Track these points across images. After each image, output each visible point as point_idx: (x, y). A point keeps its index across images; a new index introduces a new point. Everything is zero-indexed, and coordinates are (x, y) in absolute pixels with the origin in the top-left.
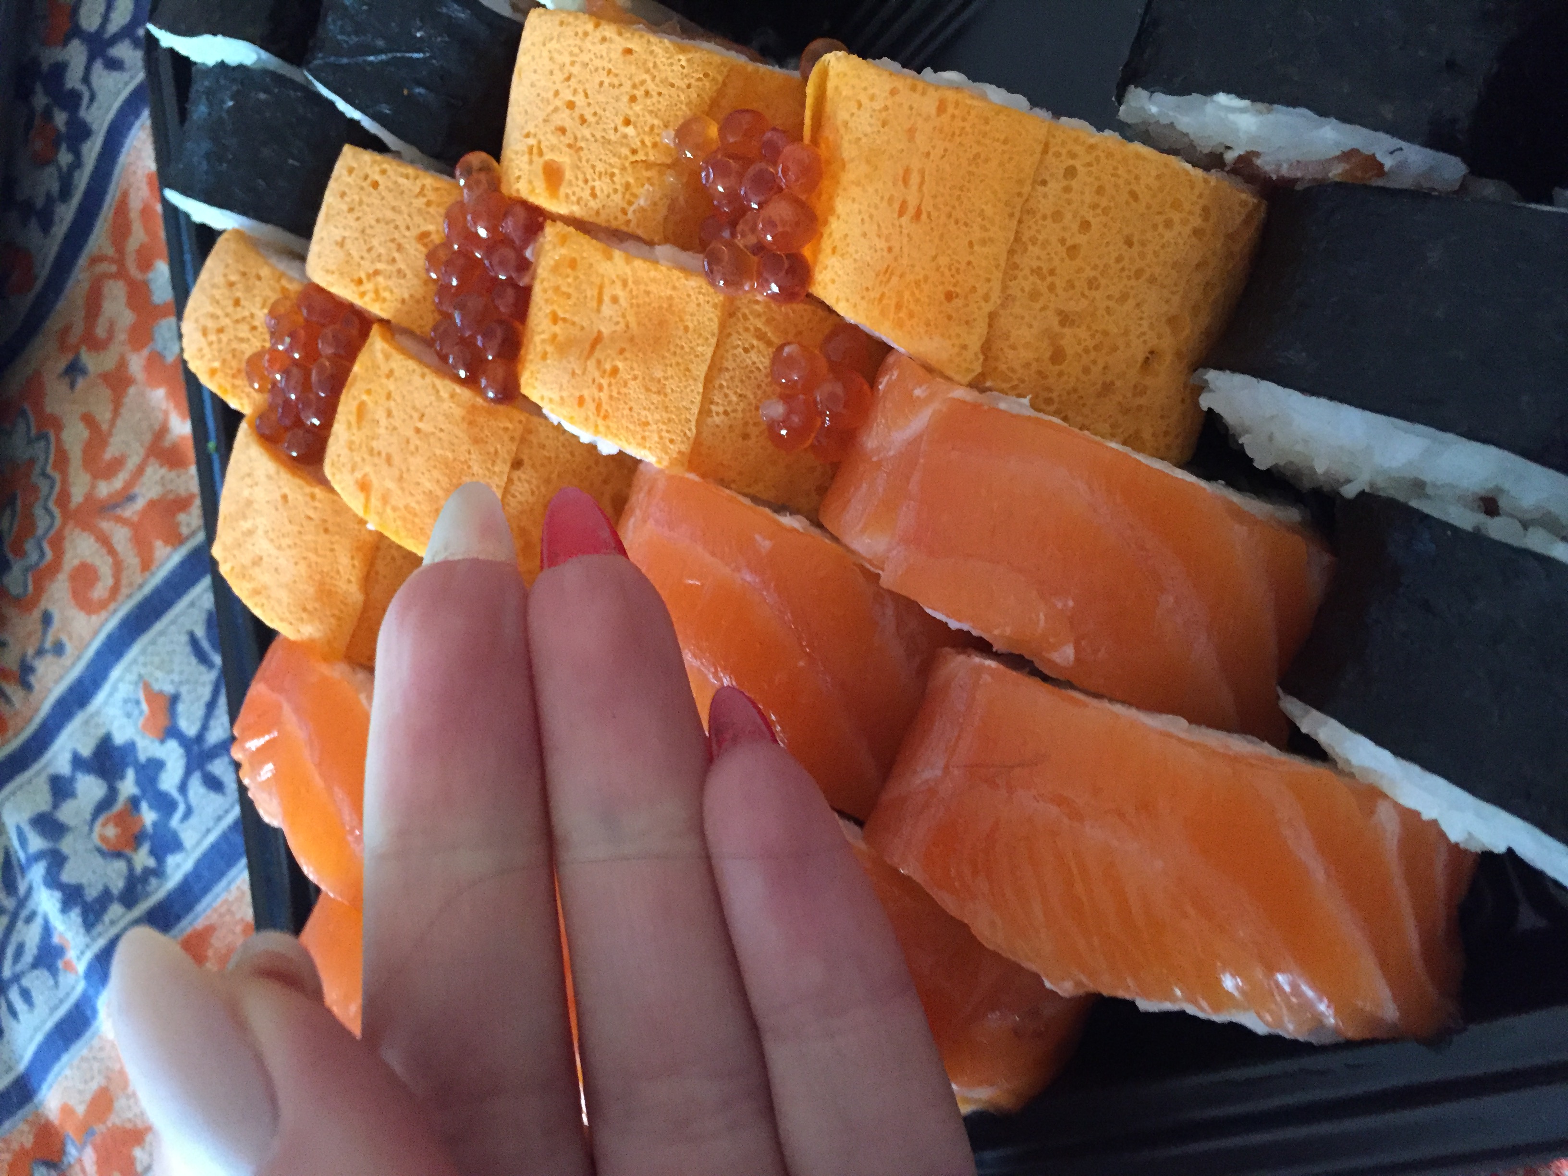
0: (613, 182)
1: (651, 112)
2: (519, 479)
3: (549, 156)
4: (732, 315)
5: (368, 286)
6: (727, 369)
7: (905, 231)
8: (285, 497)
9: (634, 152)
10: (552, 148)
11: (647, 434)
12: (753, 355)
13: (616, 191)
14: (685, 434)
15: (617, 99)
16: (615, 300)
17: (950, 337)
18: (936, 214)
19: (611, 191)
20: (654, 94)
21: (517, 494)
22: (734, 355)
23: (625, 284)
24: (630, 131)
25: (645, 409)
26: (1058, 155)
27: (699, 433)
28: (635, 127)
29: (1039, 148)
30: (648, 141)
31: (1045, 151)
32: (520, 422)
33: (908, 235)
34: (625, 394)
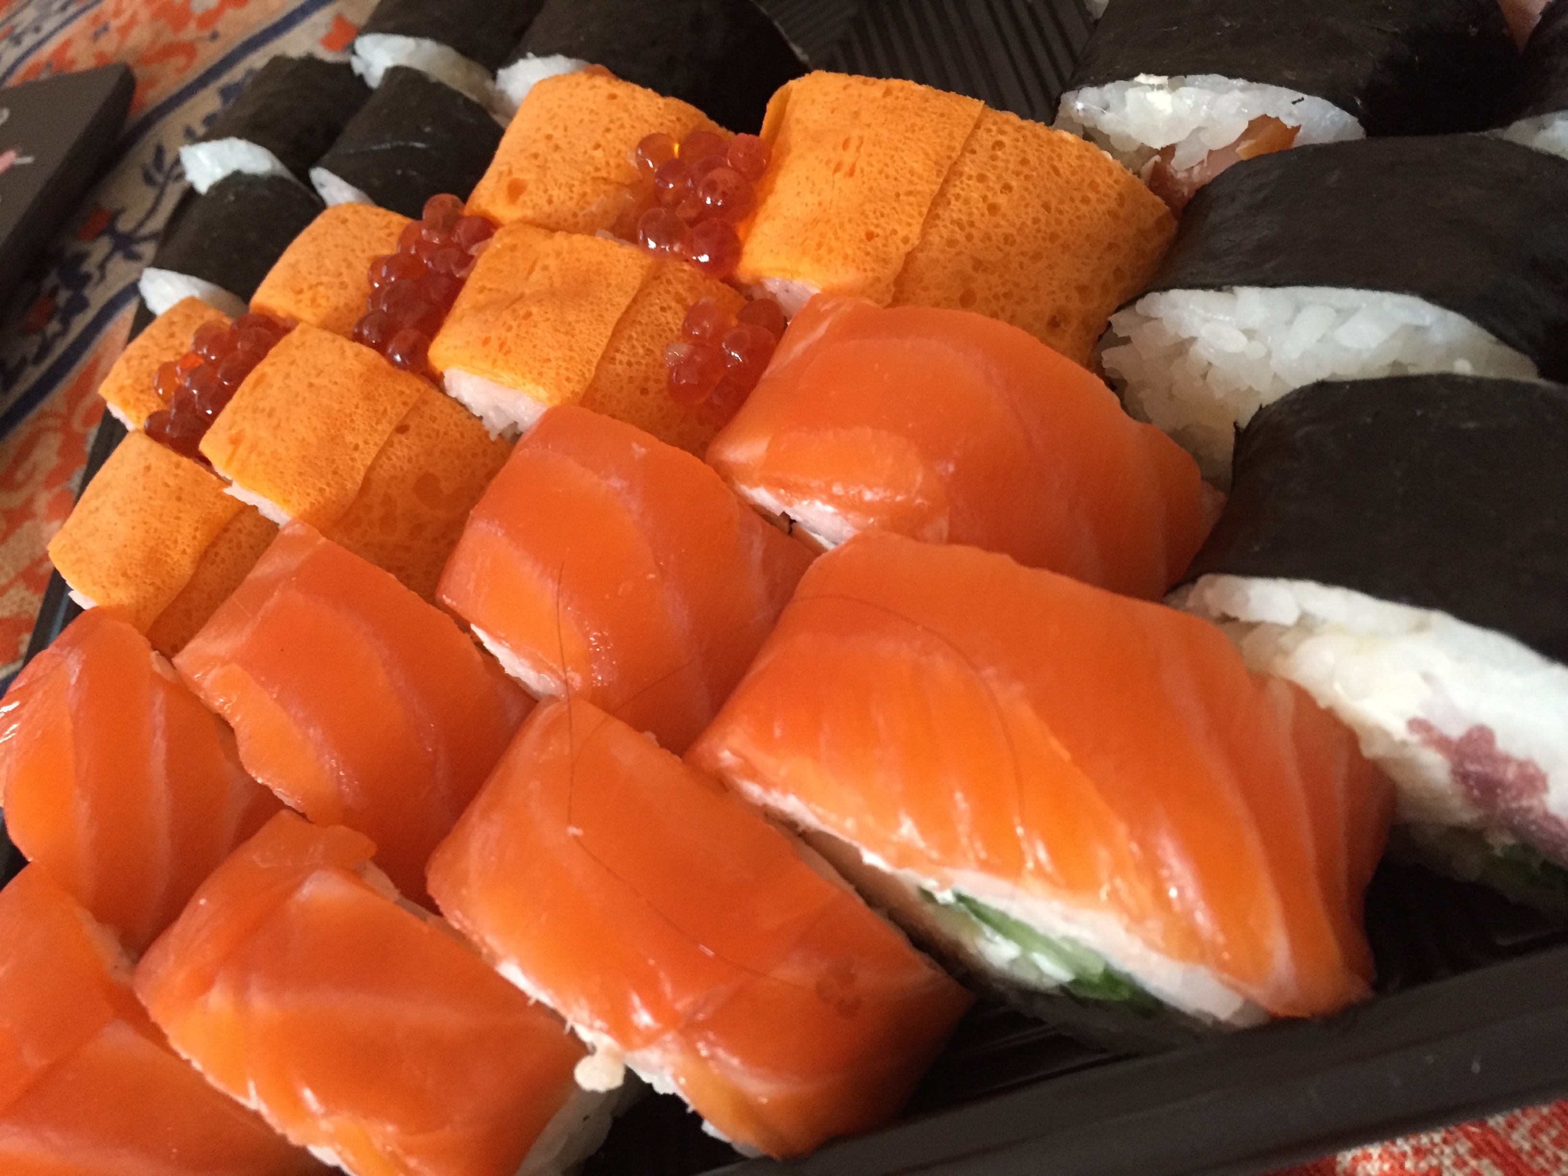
0: (572, 191)
1: (621, 140)
2: (400, 442)
3: (517, 175)
4: (656, 278)
5: (307, 295)
6: (640, 323)
7: (837, 185)
8: (148, 468)
9: (597, 169)
10: (521, 170)
11: (544, 370)
12: (669, 315)
13: (571, 198)
14: (583, 374)
15: (593, 131)
16: (545, 268)
17: (865, 270)
18: (869, 169)
19: (567, 198)
20: (628, 126)
21: (394, 458)
22: (650, 312)
23: (558, 254)
24: (598, 153)
25: (548, 346)
26: (989, 130)
27: (597, 377)
28: (604, 150)
29: (971, 123)
30: (612, 162)
31: (977, 126)
32: (418, 390)
33: (840, 189)
34: (533, 334)
